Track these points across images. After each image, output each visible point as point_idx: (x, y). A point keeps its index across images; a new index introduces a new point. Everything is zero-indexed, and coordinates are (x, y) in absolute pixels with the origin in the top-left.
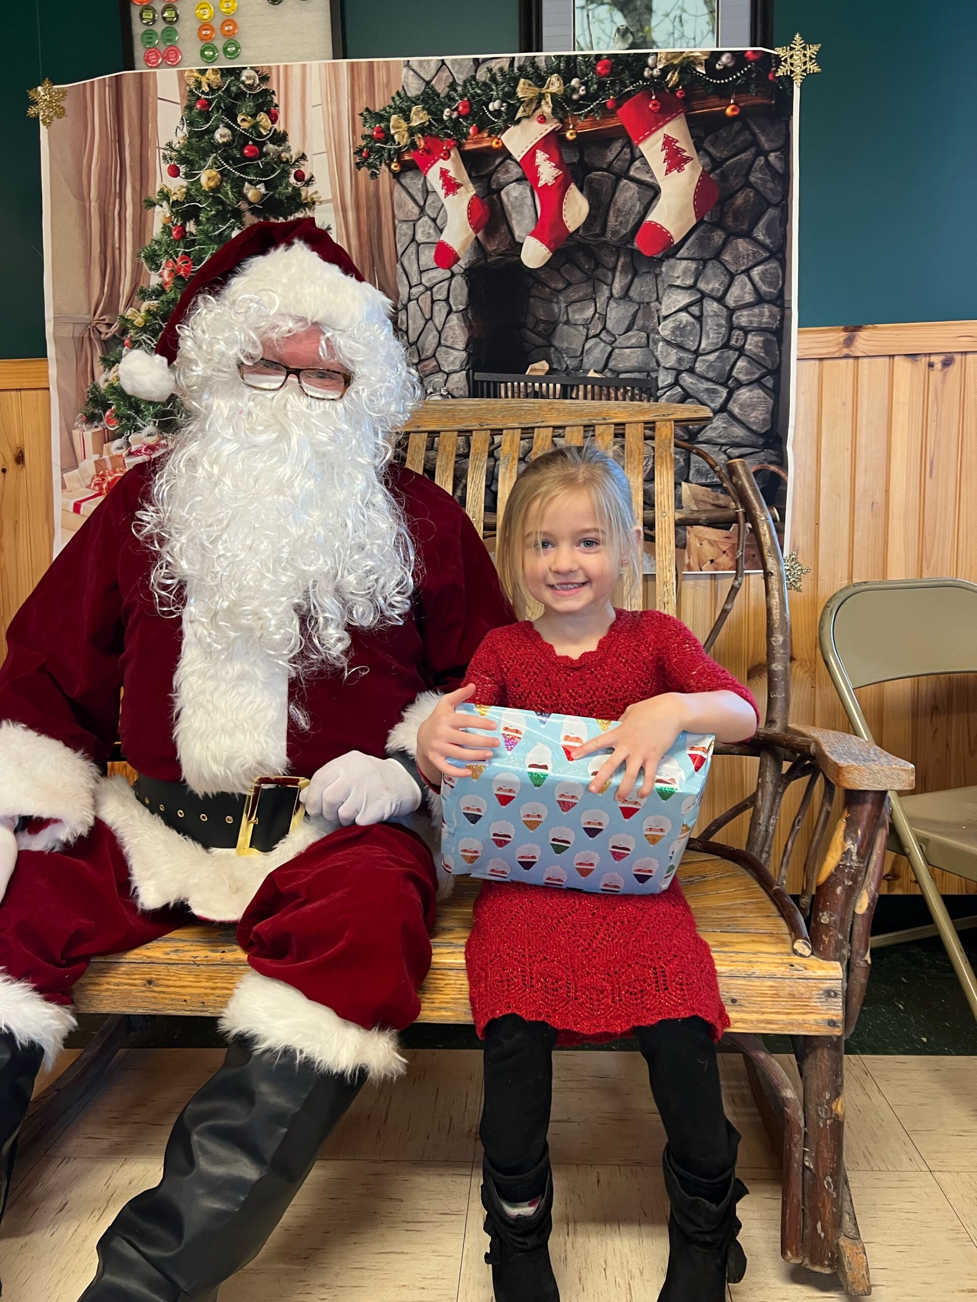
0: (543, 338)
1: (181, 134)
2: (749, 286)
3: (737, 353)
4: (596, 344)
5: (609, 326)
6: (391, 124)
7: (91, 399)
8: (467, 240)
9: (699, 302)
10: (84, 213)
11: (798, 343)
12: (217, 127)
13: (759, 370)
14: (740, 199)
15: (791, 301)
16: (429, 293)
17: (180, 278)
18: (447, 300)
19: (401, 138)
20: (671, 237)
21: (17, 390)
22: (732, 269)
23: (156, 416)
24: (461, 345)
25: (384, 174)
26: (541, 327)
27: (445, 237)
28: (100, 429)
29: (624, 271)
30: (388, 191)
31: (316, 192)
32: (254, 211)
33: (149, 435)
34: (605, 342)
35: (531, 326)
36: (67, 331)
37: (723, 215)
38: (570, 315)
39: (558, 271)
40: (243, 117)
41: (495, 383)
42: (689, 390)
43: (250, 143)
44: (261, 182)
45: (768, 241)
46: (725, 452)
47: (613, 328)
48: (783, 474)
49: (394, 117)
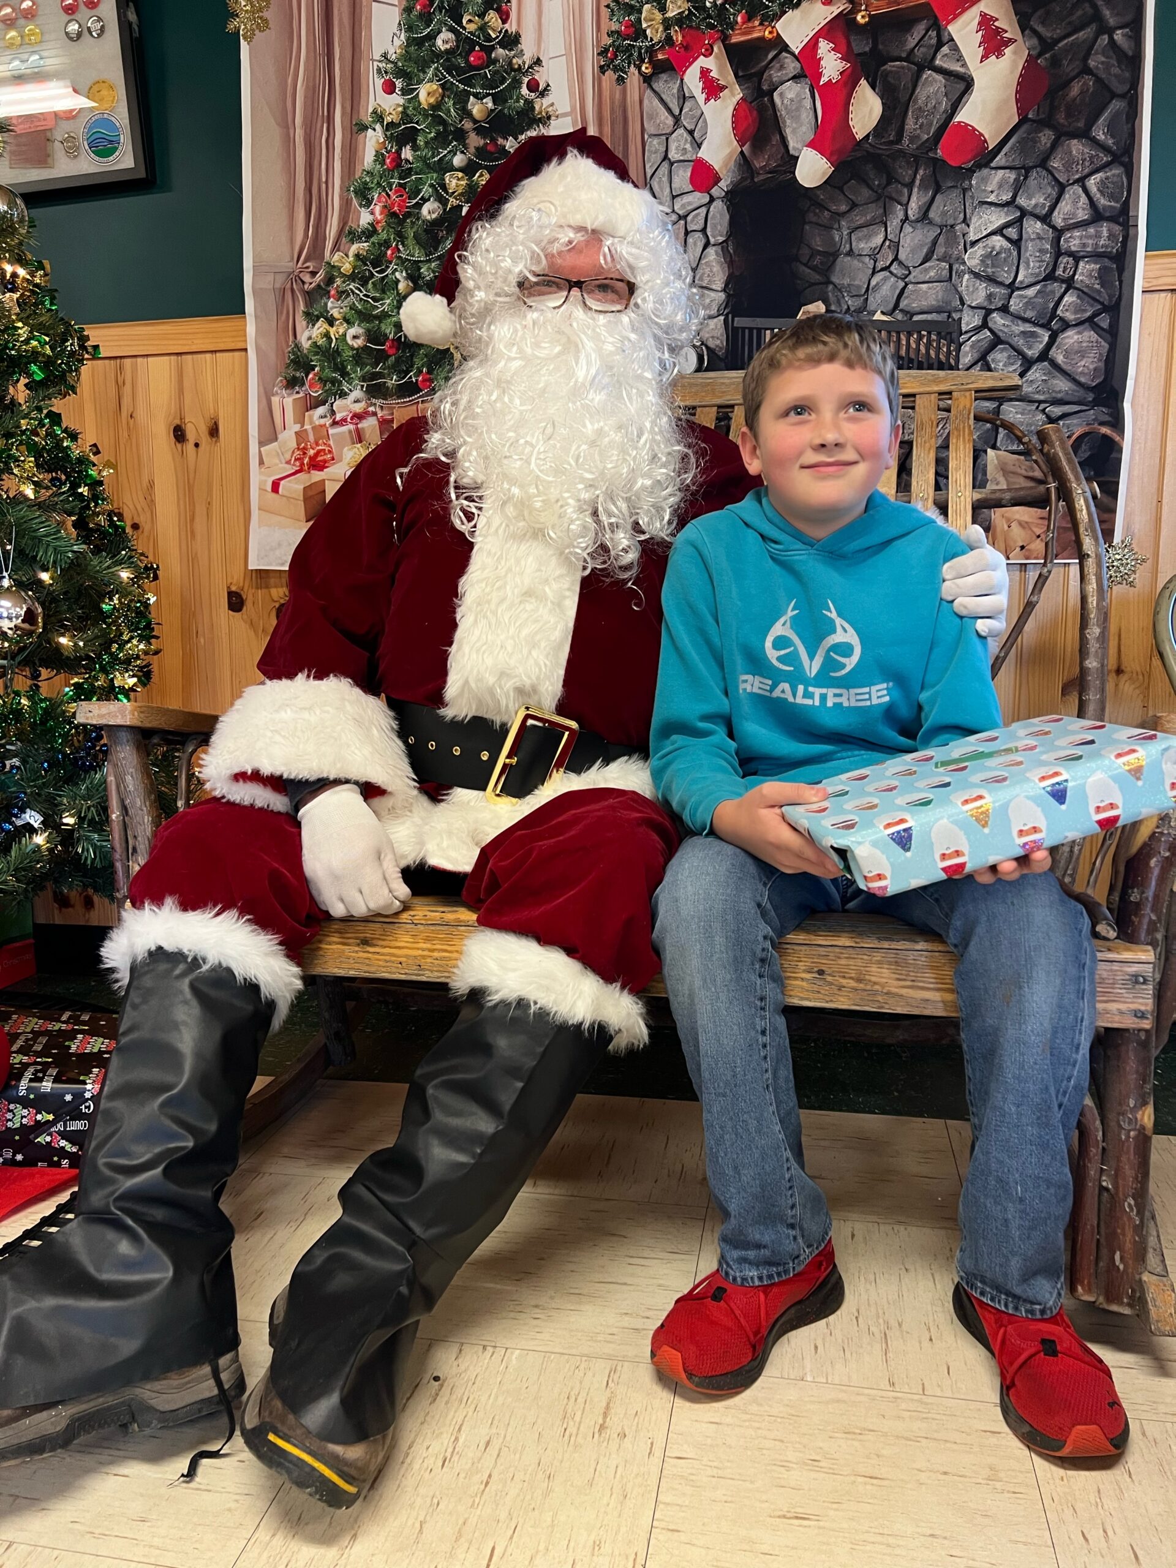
0: (819, 273)
1: (397, 42)
2: (1084, 199)
3: (1064, 286)
4: (885, 279)
5: (902, 256)
6: (643, 15)
7: (292, 361)
8: (730, 155)
9: (1019, 221)
10: (288, 141)
11: (1145, 271)
12: (440, 32)
13: (1092, 306)
14: (1075, 89)
15: (1137, 217)
16: (682, 222)
17: (394, 215)
18: (704, 230)
19: (654, 32)
20: (985, 141)
21: (212, 352)
22: (1062, 179)
23: (363, 379)
24: (719, 285)
25: (633, 77)
26: (817, 260)
27: (704, 154)
28: (301, 395)
29: (923, 187)
30: (637, 98)
31: (552, 105)
32: (479, 131)
33: (355, 402)
34: (896, 276)
35: (805, 260)
36: (267, 282)
37: (1053, 109)
38: (854, 244)
39: (841, 190)
40: (469, 17)
41: (759, 330)
42: (1001, 334)
43: (477, 48)
44: (488, 95)
45: (1110, 142)
46: (1043, 411)
47: (907, 259)
48: (1117, 438)
49: (647, 7)
